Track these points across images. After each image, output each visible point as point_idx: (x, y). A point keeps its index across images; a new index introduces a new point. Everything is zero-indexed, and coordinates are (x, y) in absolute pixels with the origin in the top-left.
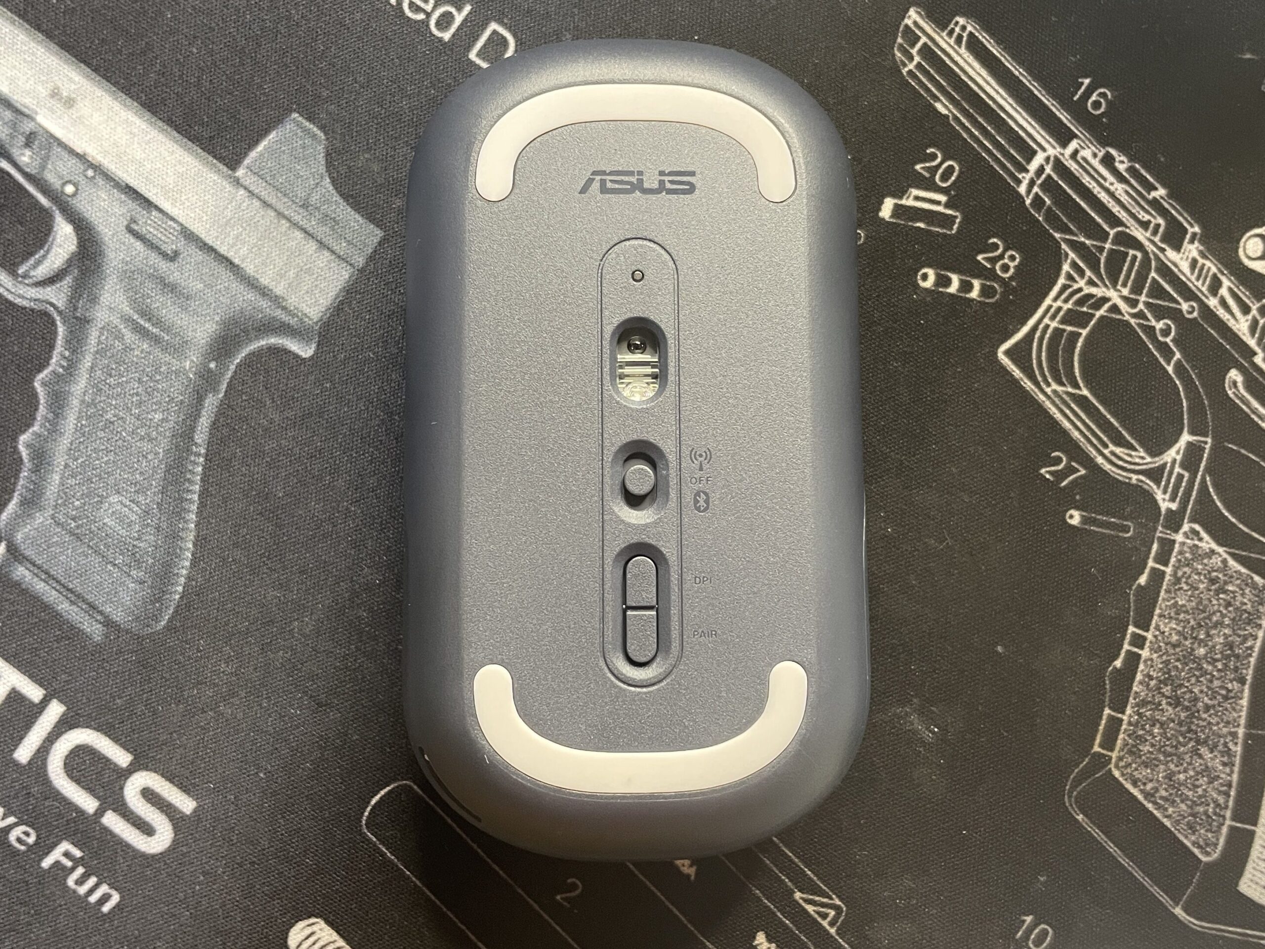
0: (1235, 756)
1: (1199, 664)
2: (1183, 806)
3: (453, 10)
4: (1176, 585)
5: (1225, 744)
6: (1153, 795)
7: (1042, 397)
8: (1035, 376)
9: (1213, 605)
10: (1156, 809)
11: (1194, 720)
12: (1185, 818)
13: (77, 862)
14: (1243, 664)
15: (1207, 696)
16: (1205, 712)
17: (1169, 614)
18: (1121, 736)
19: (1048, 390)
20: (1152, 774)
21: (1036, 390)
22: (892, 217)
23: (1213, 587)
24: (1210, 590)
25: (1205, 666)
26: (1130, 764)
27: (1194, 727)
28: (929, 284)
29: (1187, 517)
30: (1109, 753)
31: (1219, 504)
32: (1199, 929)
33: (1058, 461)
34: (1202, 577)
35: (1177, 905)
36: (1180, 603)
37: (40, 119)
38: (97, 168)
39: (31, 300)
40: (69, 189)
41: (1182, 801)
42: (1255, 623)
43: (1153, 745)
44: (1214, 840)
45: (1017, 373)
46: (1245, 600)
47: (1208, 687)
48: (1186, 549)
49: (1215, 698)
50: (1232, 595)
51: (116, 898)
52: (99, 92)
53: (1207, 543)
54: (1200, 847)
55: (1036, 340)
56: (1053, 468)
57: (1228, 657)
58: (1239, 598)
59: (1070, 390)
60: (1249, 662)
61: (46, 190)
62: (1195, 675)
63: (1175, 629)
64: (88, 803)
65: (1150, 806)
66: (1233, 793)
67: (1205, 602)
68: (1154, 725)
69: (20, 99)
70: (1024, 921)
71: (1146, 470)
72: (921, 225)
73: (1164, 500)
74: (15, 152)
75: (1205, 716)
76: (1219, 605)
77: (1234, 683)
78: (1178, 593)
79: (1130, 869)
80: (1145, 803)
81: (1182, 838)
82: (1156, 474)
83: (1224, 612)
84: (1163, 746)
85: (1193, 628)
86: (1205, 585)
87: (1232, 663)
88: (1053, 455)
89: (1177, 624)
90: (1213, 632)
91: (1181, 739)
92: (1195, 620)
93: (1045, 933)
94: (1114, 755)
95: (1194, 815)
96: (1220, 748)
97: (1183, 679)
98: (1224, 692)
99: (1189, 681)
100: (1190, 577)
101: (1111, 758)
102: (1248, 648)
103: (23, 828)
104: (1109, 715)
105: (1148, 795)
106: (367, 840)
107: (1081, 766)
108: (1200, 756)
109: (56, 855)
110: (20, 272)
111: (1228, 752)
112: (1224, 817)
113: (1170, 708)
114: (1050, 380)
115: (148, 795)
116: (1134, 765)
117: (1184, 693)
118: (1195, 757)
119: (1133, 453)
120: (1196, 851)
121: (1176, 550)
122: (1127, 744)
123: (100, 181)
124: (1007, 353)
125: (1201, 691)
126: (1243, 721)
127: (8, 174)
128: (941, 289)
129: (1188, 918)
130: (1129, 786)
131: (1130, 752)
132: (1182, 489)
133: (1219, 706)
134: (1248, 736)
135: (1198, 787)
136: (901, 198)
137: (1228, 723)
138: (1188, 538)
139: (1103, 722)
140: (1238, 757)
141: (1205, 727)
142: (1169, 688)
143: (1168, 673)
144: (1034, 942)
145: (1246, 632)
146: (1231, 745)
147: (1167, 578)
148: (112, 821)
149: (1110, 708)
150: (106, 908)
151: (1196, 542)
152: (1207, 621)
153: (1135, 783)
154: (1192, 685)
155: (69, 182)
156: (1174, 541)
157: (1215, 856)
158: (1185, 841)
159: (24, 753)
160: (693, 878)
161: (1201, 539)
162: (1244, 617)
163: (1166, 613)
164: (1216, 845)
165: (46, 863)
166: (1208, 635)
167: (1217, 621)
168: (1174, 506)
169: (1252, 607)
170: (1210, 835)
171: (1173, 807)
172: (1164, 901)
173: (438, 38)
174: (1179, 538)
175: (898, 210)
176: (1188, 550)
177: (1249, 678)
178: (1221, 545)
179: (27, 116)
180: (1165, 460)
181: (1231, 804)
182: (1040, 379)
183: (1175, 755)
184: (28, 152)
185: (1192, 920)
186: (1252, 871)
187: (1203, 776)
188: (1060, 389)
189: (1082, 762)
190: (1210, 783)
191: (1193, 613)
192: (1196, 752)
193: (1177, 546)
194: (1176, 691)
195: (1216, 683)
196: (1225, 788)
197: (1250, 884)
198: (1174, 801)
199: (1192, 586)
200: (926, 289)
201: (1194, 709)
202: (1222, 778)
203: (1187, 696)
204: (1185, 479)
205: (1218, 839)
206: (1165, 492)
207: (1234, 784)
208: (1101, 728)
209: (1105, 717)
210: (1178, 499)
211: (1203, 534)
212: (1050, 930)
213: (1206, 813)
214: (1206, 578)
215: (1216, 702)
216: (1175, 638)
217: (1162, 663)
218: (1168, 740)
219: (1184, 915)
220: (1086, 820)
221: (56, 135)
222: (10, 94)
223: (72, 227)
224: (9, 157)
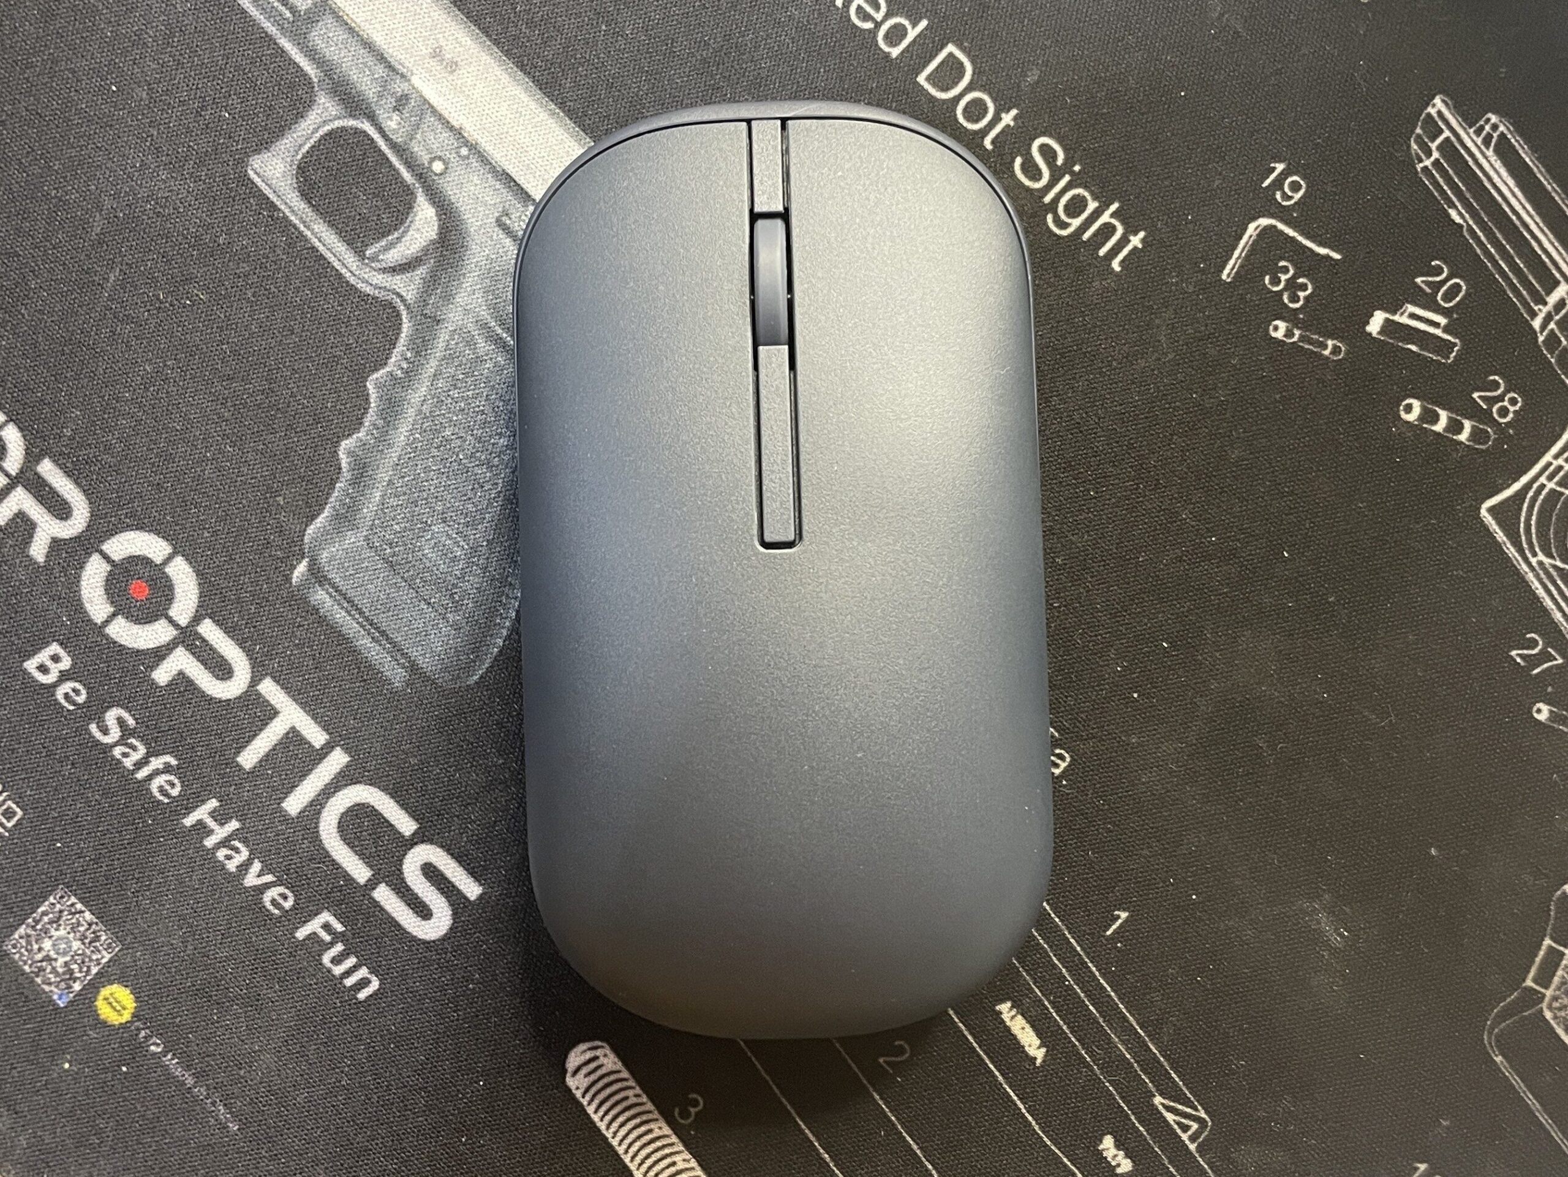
3: (906, 23)
7: (1525, 567)
8: (1521, 542)
13: (337, 937)
18: (1560, 973)
19: (1534, 561)
21: (1519, 558)
22: (1379, 333)
28: (1412, 417)
30: (1543, 990)
33: (1533, 644)
37: (416, 81)
38: (474, 148)
39: (376, 287)
40: (438, 166)
45: (1500, 536)
51: (375, 984)
52: (486, 58)
55: (1527, 500)
56: (1525, 652)
59: (1559, 563)
64: (360, 872)
69: (394, 52)
70: (1416, 1168)
72: (1414, 348)
74: (382, 115)
79: (1548, 1126)
88: (1528, 636)
94: (1549, 993)
101: (1544, 996)
103: (281, 889)
104: (1550, 947)
107: (1508, 1000)
109: (314, 926)
110: (368, 253)
114: (1537, 549)
115: (430, 872)
123: (474, 162)
124: (1490, 510)
127: (371, 139)
128: (1425, 426)
130: (1560, 1031)
136: (1394, 313)
139: (1542, 953)
148: (383, 895)
149: (1552, 938)
150: (362, 995)
155: (440, 158)
159: (294, 804)
160: (1039, 1062)
165: (301, 934)
173: (884, 52)
175: (1389, 327)
179: (403, 76)
182: (1525, 546)
184: (396, 117)
188: (1547, 561)
189: (1510, 996)
200: (1408, 422)
208: (1538, 960)
209: (1544, 948)
220: (1505, 1063)
221: (431, 101)
222: (385, 47)
223: (434, 210)
224: (372, 118)
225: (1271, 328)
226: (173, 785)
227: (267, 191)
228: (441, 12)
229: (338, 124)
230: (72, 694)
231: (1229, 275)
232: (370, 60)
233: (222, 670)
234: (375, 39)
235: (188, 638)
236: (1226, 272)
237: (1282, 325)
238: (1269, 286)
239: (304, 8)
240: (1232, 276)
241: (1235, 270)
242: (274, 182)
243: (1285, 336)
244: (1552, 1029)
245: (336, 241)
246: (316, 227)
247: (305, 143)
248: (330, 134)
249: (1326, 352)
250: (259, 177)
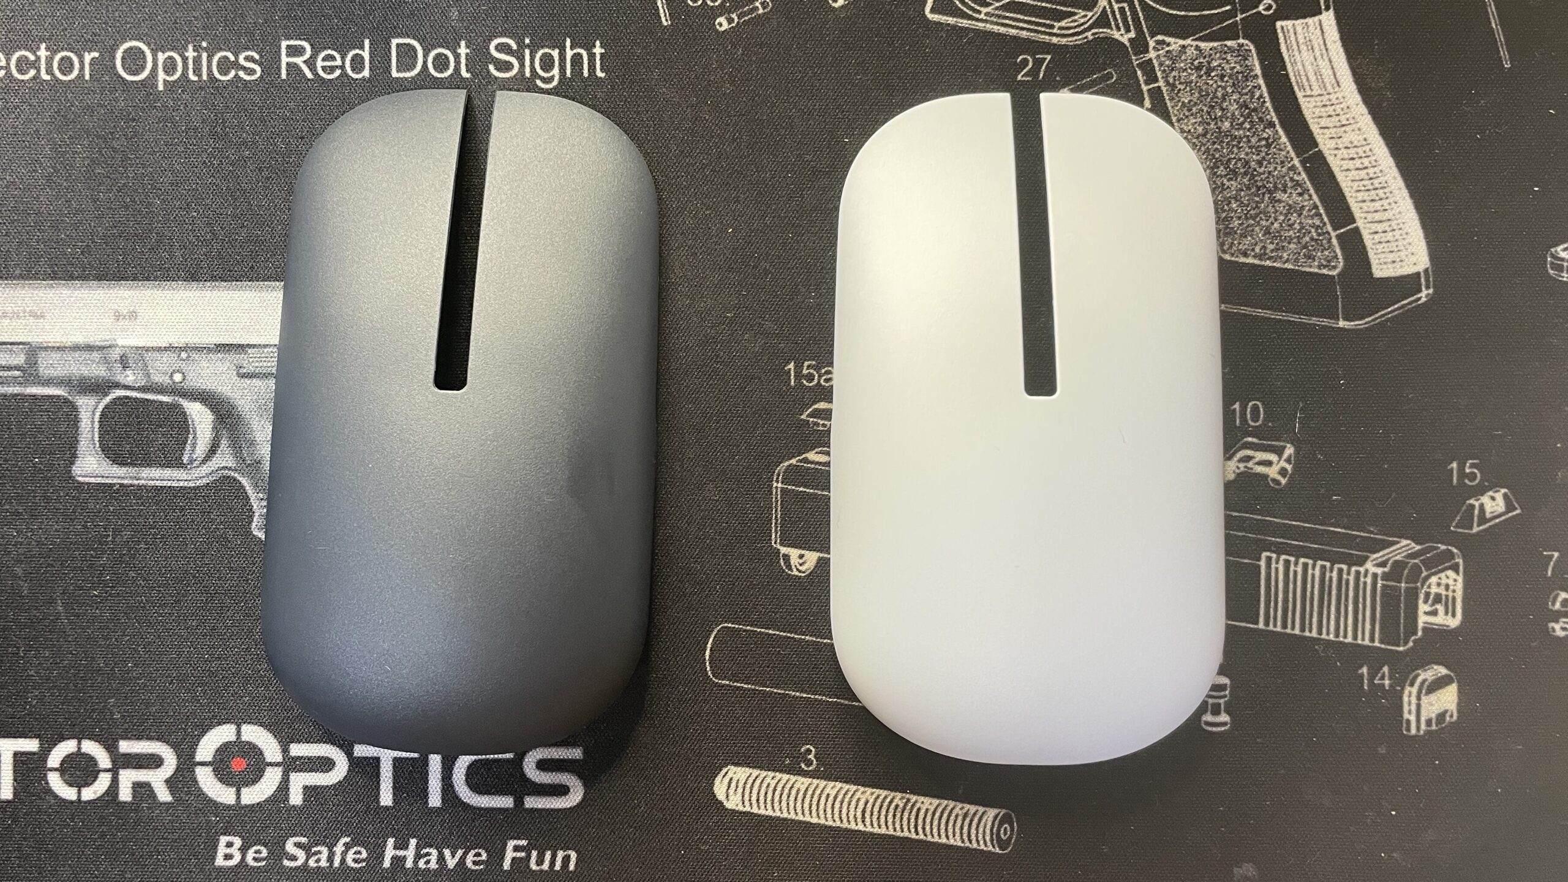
0: (1305, 183)
1: (1231, 136)
2: (1292, 246)
3: (357, 51)
4: (1173, 90)
5: (1292, 179)
6: (1265, 254)
7: (981, 25)
8: (965, 12)
9: (1212, 85)
10: (1274, 262)
11: (1256, 178)
12: (1299, 253)
13: (527, 849)
14: (1264, 113)
15: (1254, 154)
16: (1260, 167)
17: (1184, 114)
19: (982, 16)
20: (1253, 239)
21: (974, 22)
23: (1202, 72)
24: (1202, 76)
25: (1236, 133)
26: (1232, 243)
27: (1260, 184)
29: (1147, 35)
31: (1164, 9)
32: (1367, 326)
33: (1025, 62)
34: (1189, 71)
35: (1339, 320)
36: (1186, 101)
37: (120, 342)
38: (185, 348)
39: (207, 475)
40: (178, 377)
41: (1289, 243)
42: (1251, 77)
43: (1239, 218)
44: (1332, 254)
45: (951, 20)
46: (1232, 65)
47: (1250, 147)
48: (1163, 59)
49: (1261, 151)
50: (1220, 68)
51: (573, 855)
52: (148, 292)
53: (1175, 44)
54: (1325, 267)
56: (1025, 71)
57: (1249, 115)
58: (1227, 67)
59: (997, 4)
60: (1267, 108)
61: (161, 390)
62: (1233, 146)
63: (1196, 123)
64: (505, 802)
65: (1268, 263)
66: (1322, 211)
67: (1204, 88)
68: (1230, 202)
69: (95, 339)
70: (1235, 409)
71: (1094, 23)
73: (1122, 35)
74: (120, 378)
75: (1262, 170)
76: (1216, 82)
77: (1267, 130)
78: (1180, 95)
79: (1285, 318)
80: (1263, 263)
81: (1308, 270)
82: (1103, 21)
83: (1223, 84)
84: (1247, 214)
85: (1209, 113)
86: (1195, 75)
87: (1255, 117)
88: (1018, 60)
89: (1195, 118)
90: (1225, 105)
91: (1257, 199)
92: (1206, 105)
93: (1255, 409)
95: (1305, 247)
96: (1290, 184)
97: (1228, 155)
98: (1264, 143)
99: (1232, 154)
100: (1180, 77)
102: (1258, 99)
103: (473, 852)
105: (1260, 257)
106: (723, 686)
108: (1279, 201)
109: (510, 854)
110: (185, 462)
111: (1298, 184)
112: (1328, 233)
113: (1232, 183)
114: (978, 8)
115: (543, 765)
116: (1235, 242)
117: (1236, 163)
118: (1276, 204)
119: (1076, 17)
120: (1325, 271)
121: (1156, 65)
122: (1220, 230)
123: (195, 356)
124: (933, 11)
125: (1247, 154)
126: (1293, 154)
127: (127, 397)
129: (1352, 323)
130: (1242, 260)
131: (1226, 234)
132: (1129, 19)
133: (1268, 155)
134: (1303, 163)
135: (1293, 224)
137: (1282, 162)
138: (1159, 50)
140: (1308, 183)
141: (1268, 177)
142: (1222, 168)
143: (1214, 158)
144: (1252, 421)
145: (1250, 87)
146: (1296, 177)
147: (1164, 89)
148: (531, 802)
150: (572, 867)
151: (1167, 49)
152: (1215, 100)
153: (1245, 255)
154: (1236, 154)
155: (174, 372)
156: (1150, 60)
157: (1341, 265)
158: (1312, 270)
159: (435, 800)
161: (1169, 45)
162: (1240, 78)
163: (1181, 116)
164: (1336, 257)
165: (507, 865)
166: (1223, 109)
167: (1223, 94)
168: (1132, 35)
169: (1241, 66)
170: (1326, 253)
171: (1285, 251)
172: (1327, 324)
173: (360, 79)
174: (1152, 54)
176: (1166, 58)
177: (1275, 119)
178: (1184, 38)
179: (110, 347)
180: (1102, 6)
181: (1326, 219)
182: (970, 13)
183: (1261, 213)
184: (129, 372)
185: (1357, 323)
186: (1375, 257)
187: (1292, 214)
188: (989, 9)
190: (1300, 215)
191: (1202, 102)
192: (1274, 201)
193: (1155, 61)
194: (1229, 167)
195: (1253, 140)
196: (1314, 211)
197: (1381, 267)
198: (1283, 247)
199: (1186, 83)
201: (1250, 170)
202: (1306, 206)
203: (1239, 165)
204: (1127, 9)
205: (1335, 252)
206: (1119, 29)
207: (1319, 203)
210: (1132, 27)
211: (1168, 39)
212: (1258, 403)
213: (1312, 239)
214: (1192, 70)
215: (1264, 154)
216: (1200, 129)
217: (1203, 154)
218: (1248, 206)
219: (1348, 323)
220: (1227, 305)
221: (140, 346)
222: (87, 340)
223: (198, 403)
224: (118, 386)
225: (718, 27)
226: (359, 853)
227: (99, 480)
228: (98, 292)
229: (101, 407)
230: (257, 855)
231: (667, 20)
232: (86, 355)
233: (326, 764)
234: (77, 340)
235: (291, 765)
236: (663, 19)
237: (722, 19)
238: (695, 5)
239: (23, 362)
240: (668, 19)
241: (668, 14)
242: (97, 472)
243: (729, 23)
244: (1237, 262)
245: (161, 472)
246: (143, 475)
247: (93, 435)
248: (103, 415)
249: (761, 11)
250: (87, 476)
